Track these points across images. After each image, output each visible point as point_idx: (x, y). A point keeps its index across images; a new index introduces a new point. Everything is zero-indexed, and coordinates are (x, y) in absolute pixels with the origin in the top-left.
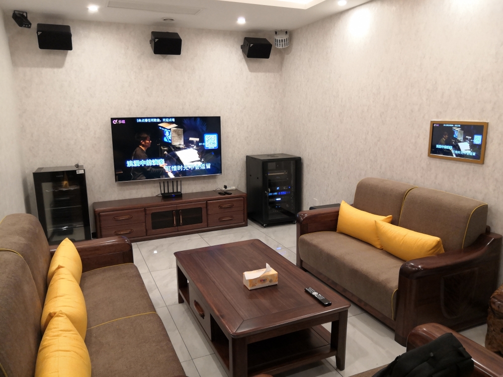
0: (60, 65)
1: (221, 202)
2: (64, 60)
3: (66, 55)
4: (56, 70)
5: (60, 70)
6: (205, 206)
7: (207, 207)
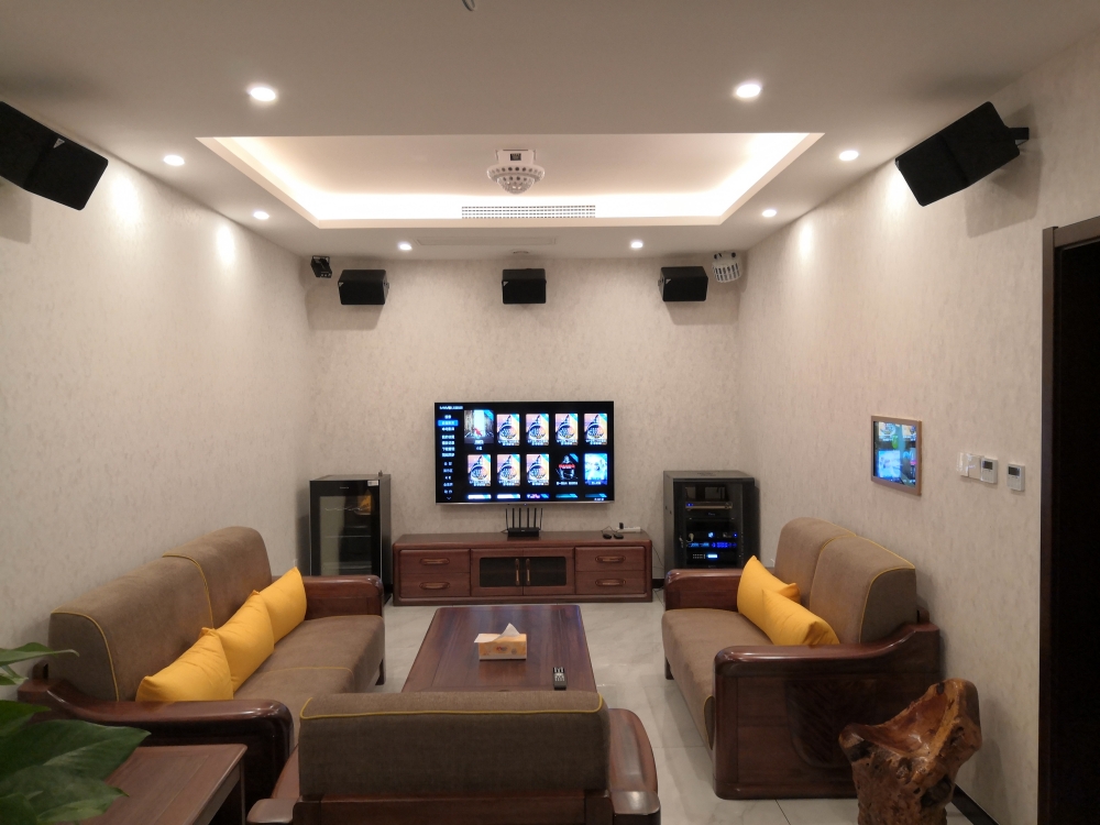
0: (371, 325)
1: (601, 551)
2: (377, 318)
3: (380, 311)
4: (365, 333)
5: (371, 332)
6: (571, 555)
7: (574, 558)
